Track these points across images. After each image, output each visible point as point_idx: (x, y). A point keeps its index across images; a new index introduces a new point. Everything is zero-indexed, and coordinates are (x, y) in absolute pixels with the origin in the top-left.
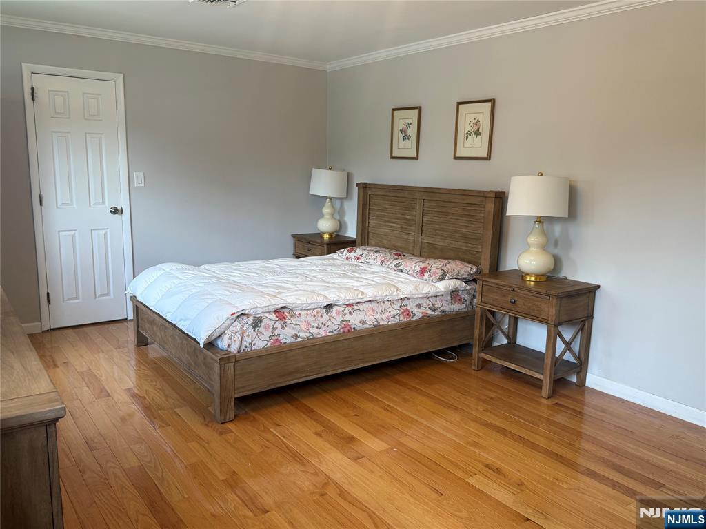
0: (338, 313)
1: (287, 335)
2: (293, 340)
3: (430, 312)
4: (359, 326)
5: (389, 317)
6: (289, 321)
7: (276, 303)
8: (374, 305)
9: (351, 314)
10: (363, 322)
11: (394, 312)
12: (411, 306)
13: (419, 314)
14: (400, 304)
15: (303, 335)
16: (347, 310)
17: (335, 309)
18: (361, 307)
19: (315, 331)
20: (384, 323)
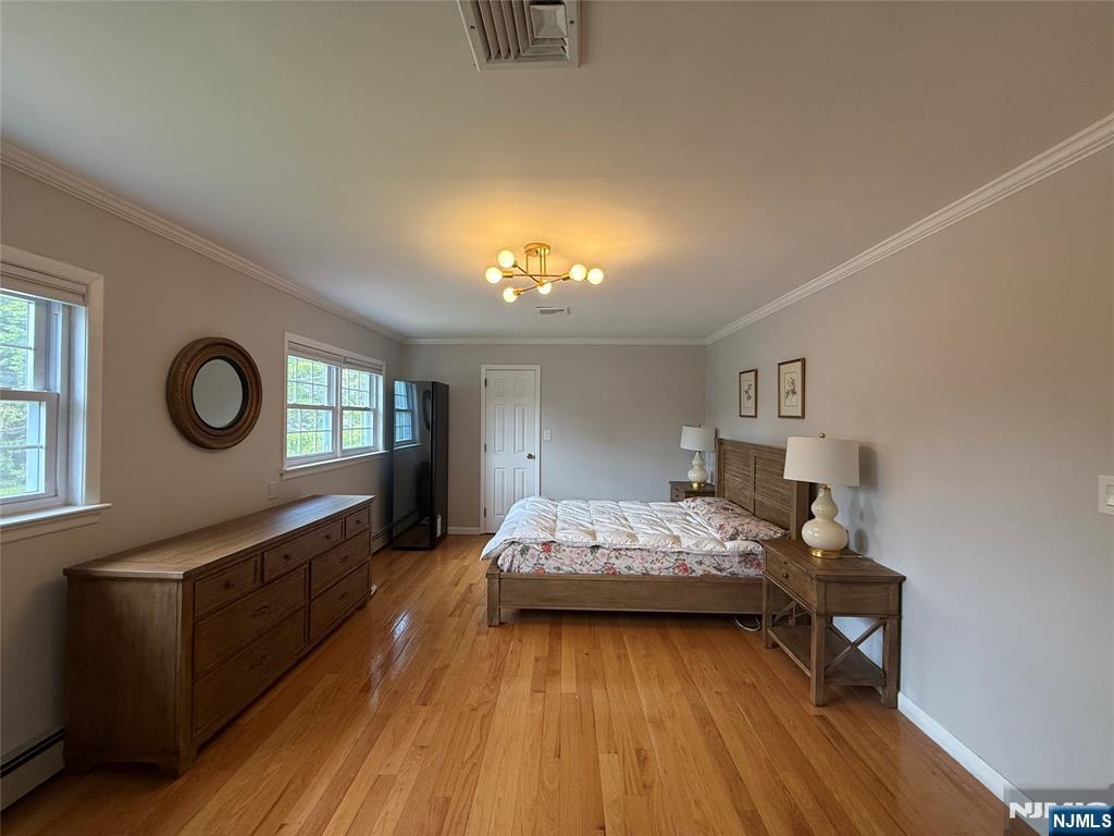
0: (603, 555)
1: (550, 566)
2: (555, 571)
3: (714, 572)
4: (625, 572)
5: (662, 568)
6: (553, 554)
7: (545, 536)
8: (645, 553)
9: (616, 557)
10: (629, 568)
11: (666, 564)
12: (691, 562)
13: (699, 572)
14: (675, 557)
15: (566, 569)
16: (613, 554)
17: (600, 550)
18: (629, 553)
19: (578, 567)
20: (652, 572)
